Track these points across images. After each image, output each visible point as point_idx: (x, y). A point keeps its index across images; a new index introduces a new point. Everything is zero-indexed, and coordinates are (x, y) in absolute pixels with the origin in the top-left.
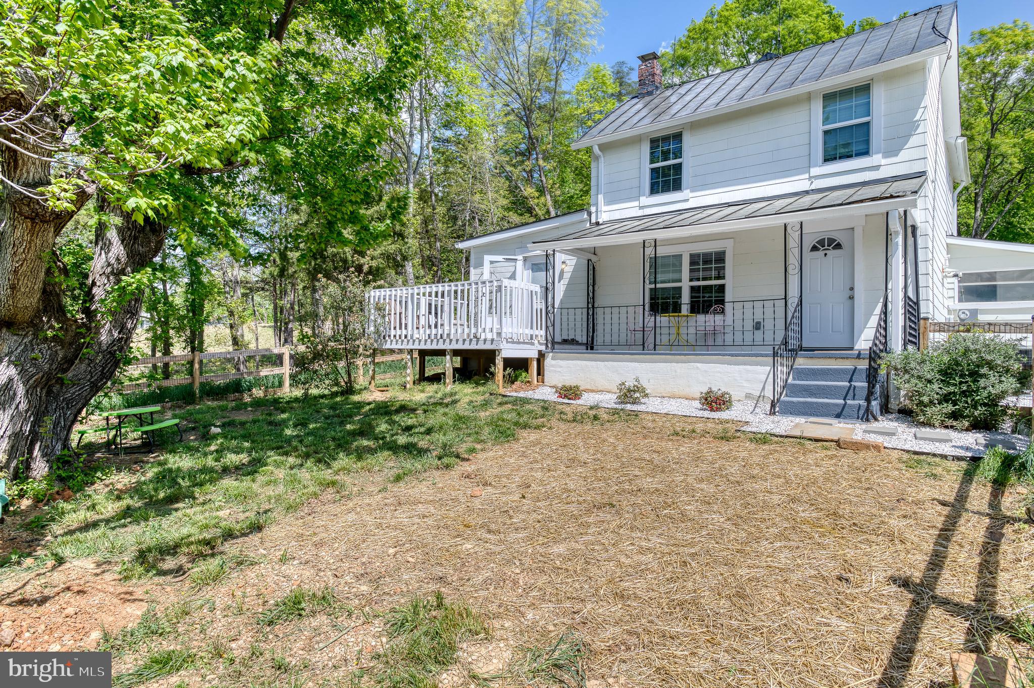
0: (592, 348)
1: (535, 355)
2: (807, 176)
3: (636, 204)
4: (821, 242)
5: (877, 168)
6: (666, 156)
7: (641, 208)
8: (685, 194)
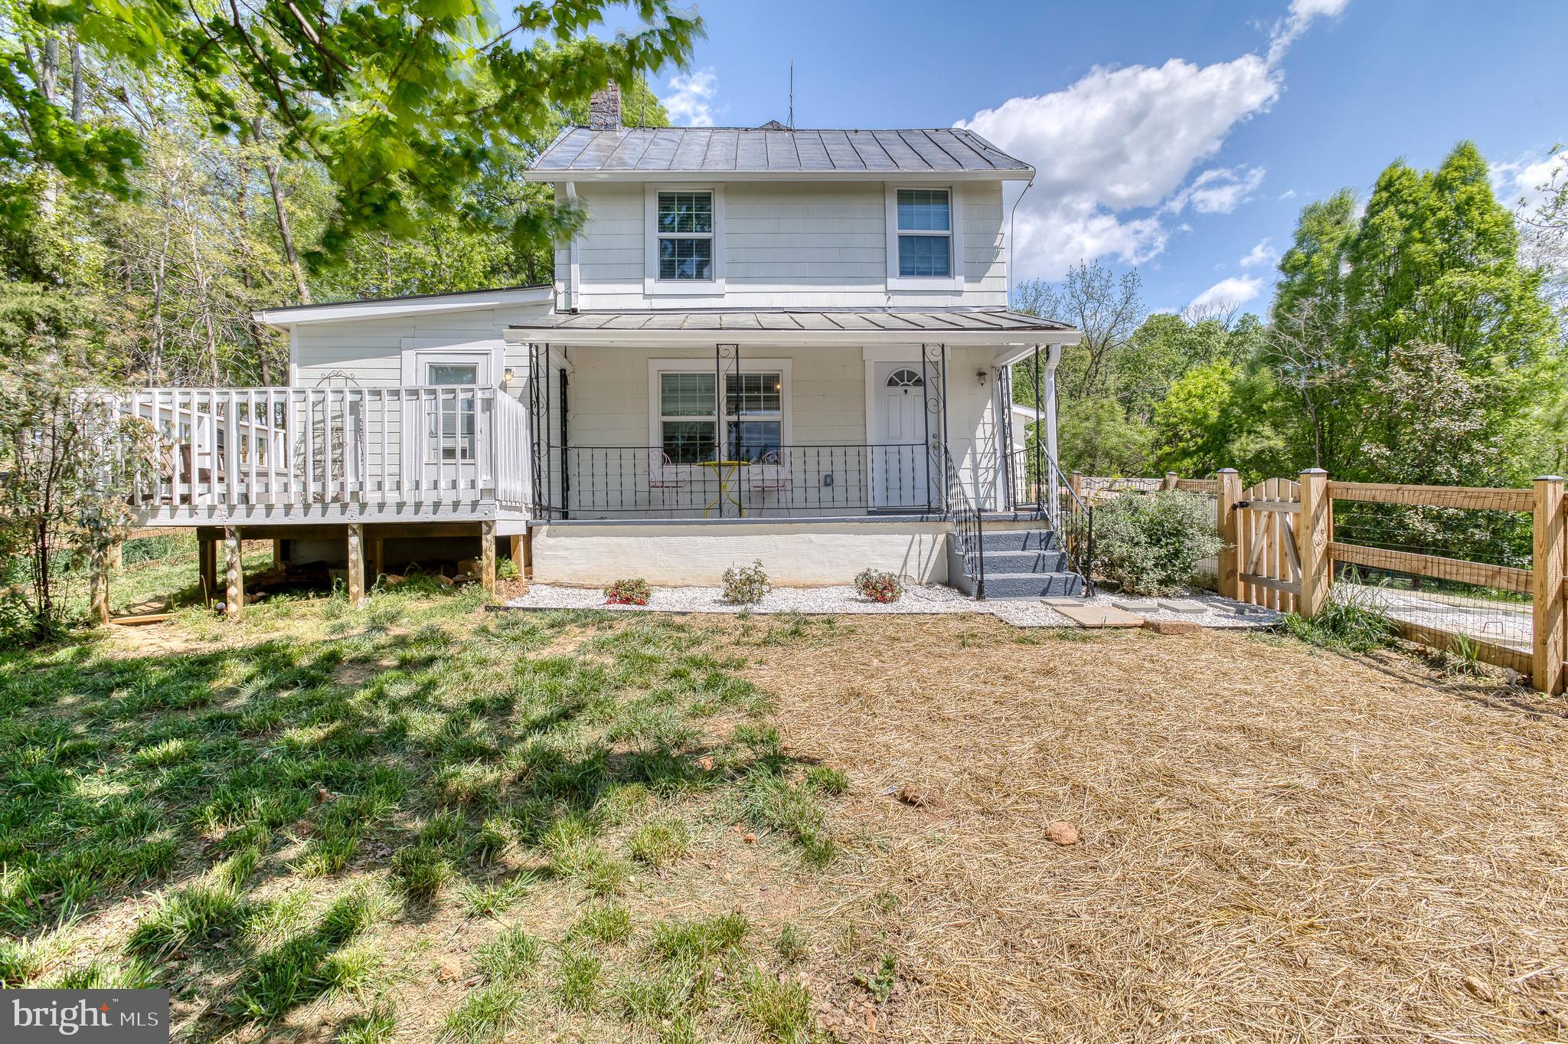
0: (565, 516)
1: (522, 530)
2: (882, 287)
3: (638, 288)
4: (900, 375)
5: (959, 293)
6: (684, 225)
7: (646, 296)
8: (719, 285)
